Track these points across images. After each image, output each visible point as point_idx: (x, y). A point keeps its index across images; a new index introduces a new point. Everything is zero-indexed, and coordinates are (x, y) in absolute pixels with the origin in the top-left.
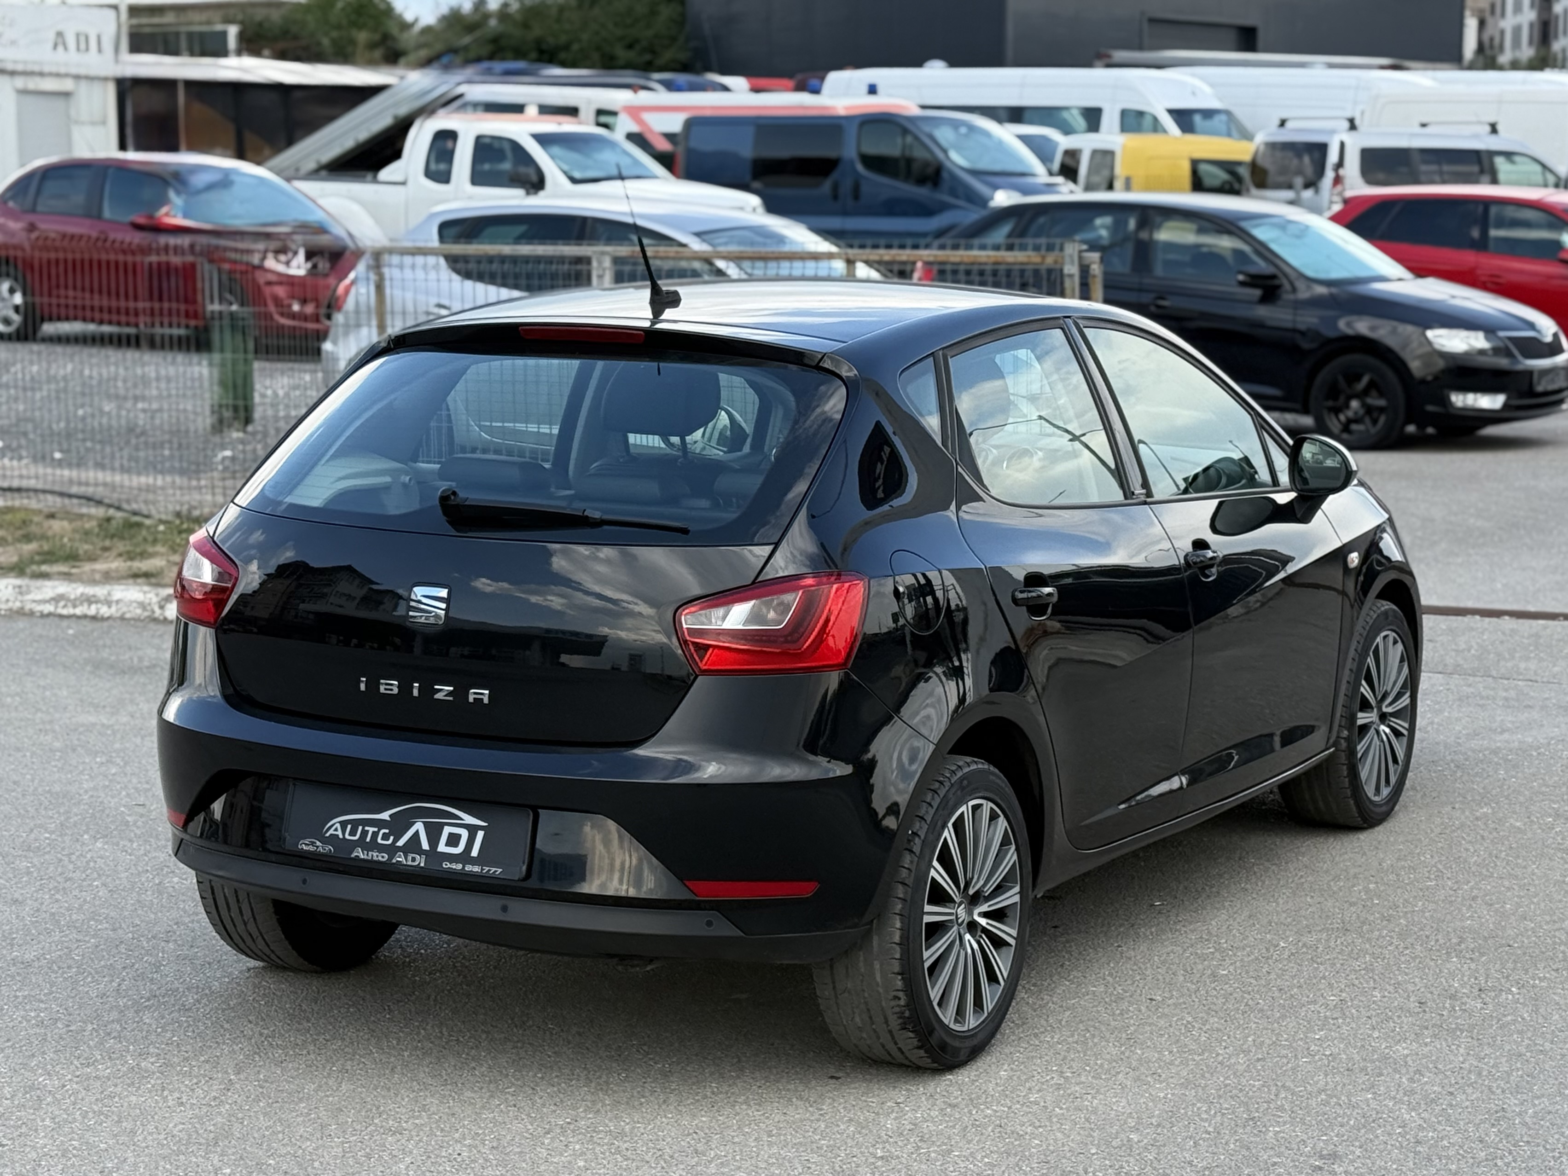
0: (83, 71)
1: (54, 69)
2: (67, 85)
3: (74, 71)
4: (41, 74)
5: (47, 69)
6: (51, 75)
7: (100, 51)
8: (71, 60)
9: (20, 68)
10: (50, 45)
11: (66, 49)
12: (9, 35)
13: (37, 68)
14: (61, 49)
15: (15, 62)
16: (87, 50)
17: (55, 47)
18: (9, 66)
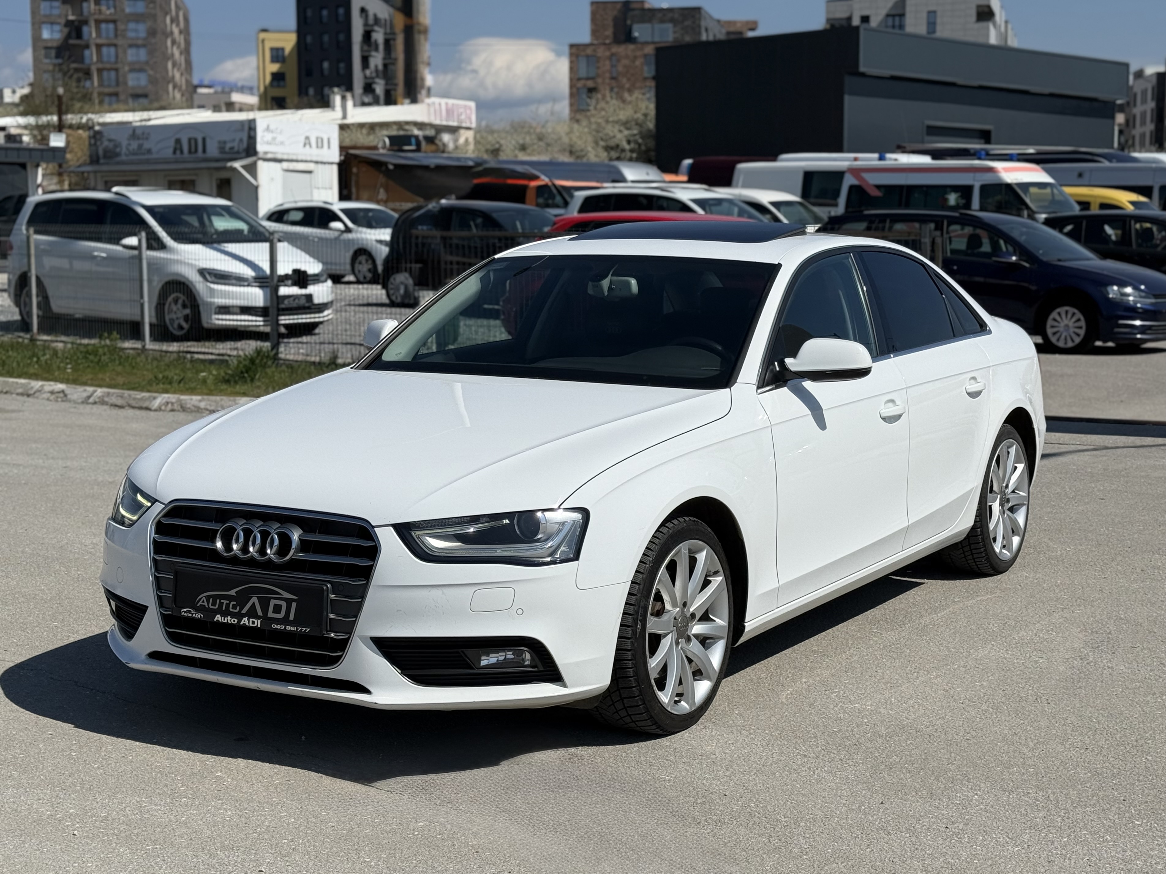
0: (319, 159)
1: (304, 158)
2: (311, 166)
3: (314, 159)
4: (297, 161)
5: (300, 158)
6: (302, 161)
7: (329, 147)
8: (314, 153)
9: (285, 157)
10: (302, 144)
11: (310, 146)
12: (280, 138)
13: (294, 157)
14: (308, 146)
15: (283, 154)
16: (322, 147)
17: (305, 145)
18: (279, 156)
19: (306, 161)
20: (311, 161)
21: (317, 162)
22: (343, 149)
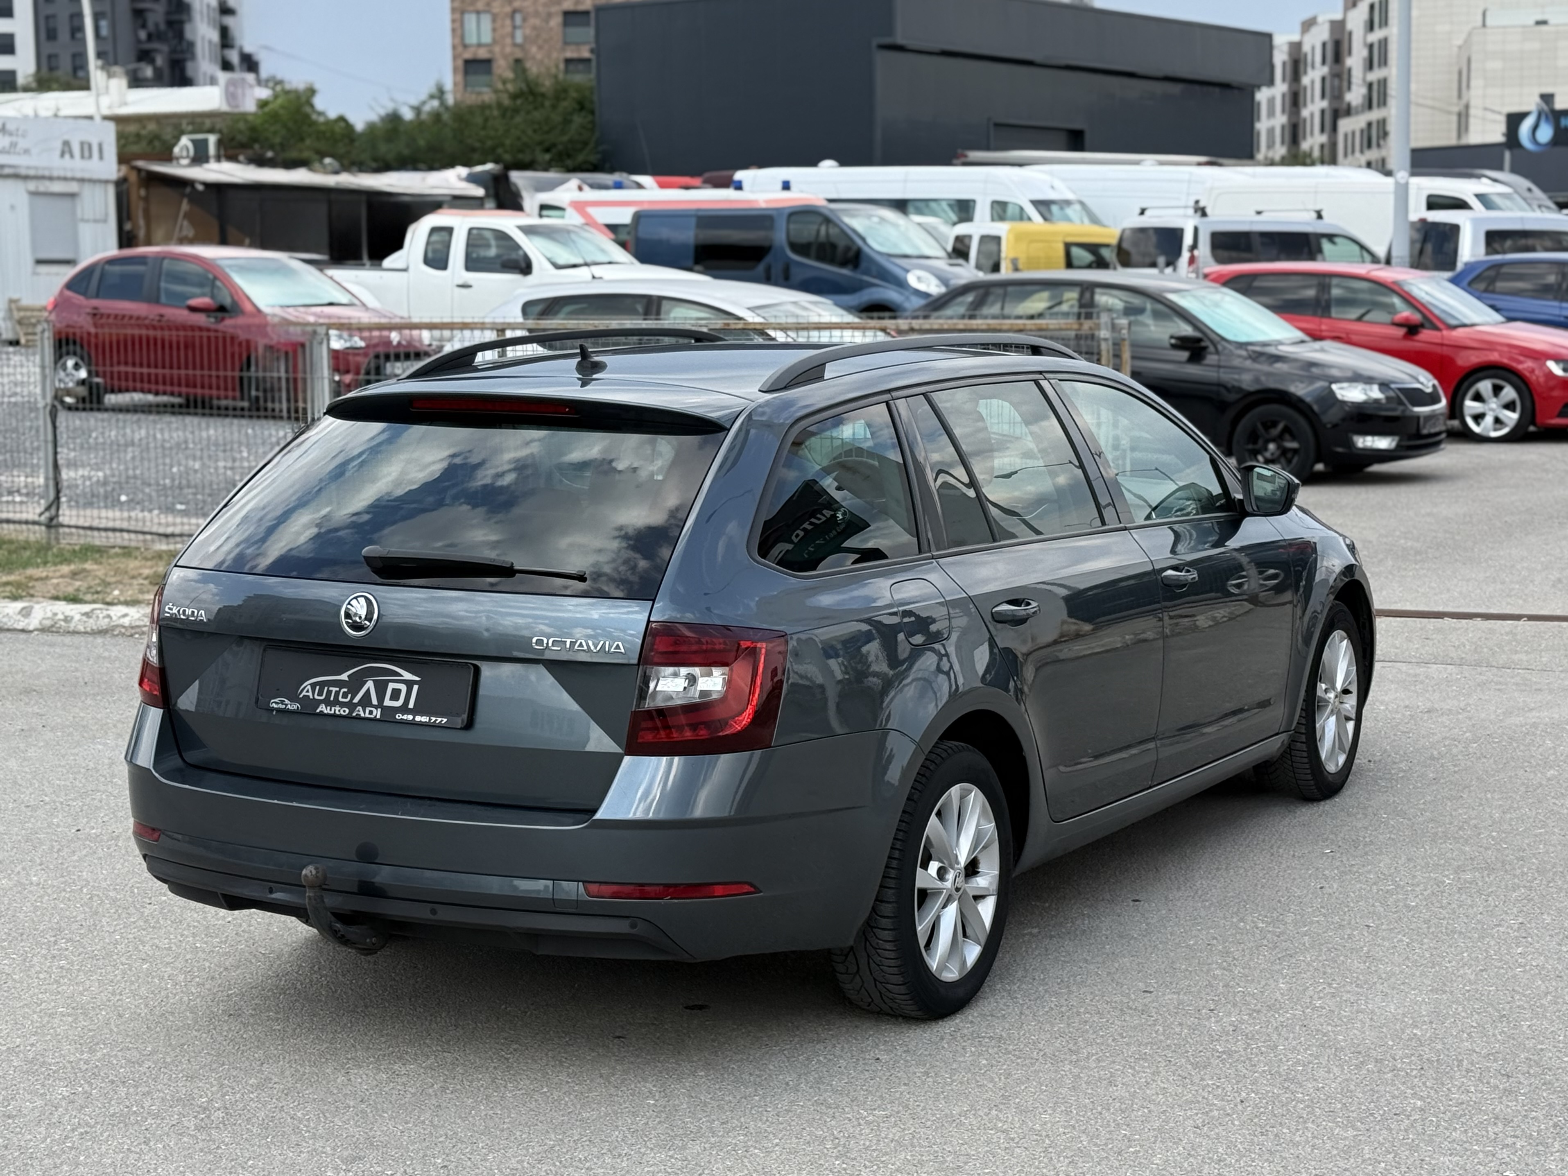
0: (87, 175)
1: (62, 174)
2: (73, 187)
3: (79, 175)
4: (51, 178)
5: (55, 174)
6: (59, 178)
7: (101, 157)
8: (76, 166)
9: (32, 173)
10: (58, 153)
11: (72, 156)
12: (22, 144)
13: (47, 173)
14: (67, 156)
15: (28, 168)
16: (90, 156)
17: (62, 155)
18: (23, 172)
19: (65, 179)
20: (73, 179)
21: (82, 180)
22: (122, 159)
